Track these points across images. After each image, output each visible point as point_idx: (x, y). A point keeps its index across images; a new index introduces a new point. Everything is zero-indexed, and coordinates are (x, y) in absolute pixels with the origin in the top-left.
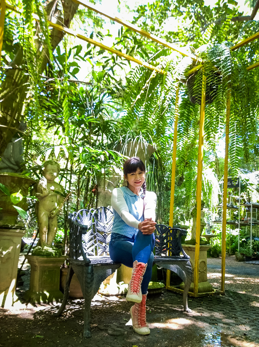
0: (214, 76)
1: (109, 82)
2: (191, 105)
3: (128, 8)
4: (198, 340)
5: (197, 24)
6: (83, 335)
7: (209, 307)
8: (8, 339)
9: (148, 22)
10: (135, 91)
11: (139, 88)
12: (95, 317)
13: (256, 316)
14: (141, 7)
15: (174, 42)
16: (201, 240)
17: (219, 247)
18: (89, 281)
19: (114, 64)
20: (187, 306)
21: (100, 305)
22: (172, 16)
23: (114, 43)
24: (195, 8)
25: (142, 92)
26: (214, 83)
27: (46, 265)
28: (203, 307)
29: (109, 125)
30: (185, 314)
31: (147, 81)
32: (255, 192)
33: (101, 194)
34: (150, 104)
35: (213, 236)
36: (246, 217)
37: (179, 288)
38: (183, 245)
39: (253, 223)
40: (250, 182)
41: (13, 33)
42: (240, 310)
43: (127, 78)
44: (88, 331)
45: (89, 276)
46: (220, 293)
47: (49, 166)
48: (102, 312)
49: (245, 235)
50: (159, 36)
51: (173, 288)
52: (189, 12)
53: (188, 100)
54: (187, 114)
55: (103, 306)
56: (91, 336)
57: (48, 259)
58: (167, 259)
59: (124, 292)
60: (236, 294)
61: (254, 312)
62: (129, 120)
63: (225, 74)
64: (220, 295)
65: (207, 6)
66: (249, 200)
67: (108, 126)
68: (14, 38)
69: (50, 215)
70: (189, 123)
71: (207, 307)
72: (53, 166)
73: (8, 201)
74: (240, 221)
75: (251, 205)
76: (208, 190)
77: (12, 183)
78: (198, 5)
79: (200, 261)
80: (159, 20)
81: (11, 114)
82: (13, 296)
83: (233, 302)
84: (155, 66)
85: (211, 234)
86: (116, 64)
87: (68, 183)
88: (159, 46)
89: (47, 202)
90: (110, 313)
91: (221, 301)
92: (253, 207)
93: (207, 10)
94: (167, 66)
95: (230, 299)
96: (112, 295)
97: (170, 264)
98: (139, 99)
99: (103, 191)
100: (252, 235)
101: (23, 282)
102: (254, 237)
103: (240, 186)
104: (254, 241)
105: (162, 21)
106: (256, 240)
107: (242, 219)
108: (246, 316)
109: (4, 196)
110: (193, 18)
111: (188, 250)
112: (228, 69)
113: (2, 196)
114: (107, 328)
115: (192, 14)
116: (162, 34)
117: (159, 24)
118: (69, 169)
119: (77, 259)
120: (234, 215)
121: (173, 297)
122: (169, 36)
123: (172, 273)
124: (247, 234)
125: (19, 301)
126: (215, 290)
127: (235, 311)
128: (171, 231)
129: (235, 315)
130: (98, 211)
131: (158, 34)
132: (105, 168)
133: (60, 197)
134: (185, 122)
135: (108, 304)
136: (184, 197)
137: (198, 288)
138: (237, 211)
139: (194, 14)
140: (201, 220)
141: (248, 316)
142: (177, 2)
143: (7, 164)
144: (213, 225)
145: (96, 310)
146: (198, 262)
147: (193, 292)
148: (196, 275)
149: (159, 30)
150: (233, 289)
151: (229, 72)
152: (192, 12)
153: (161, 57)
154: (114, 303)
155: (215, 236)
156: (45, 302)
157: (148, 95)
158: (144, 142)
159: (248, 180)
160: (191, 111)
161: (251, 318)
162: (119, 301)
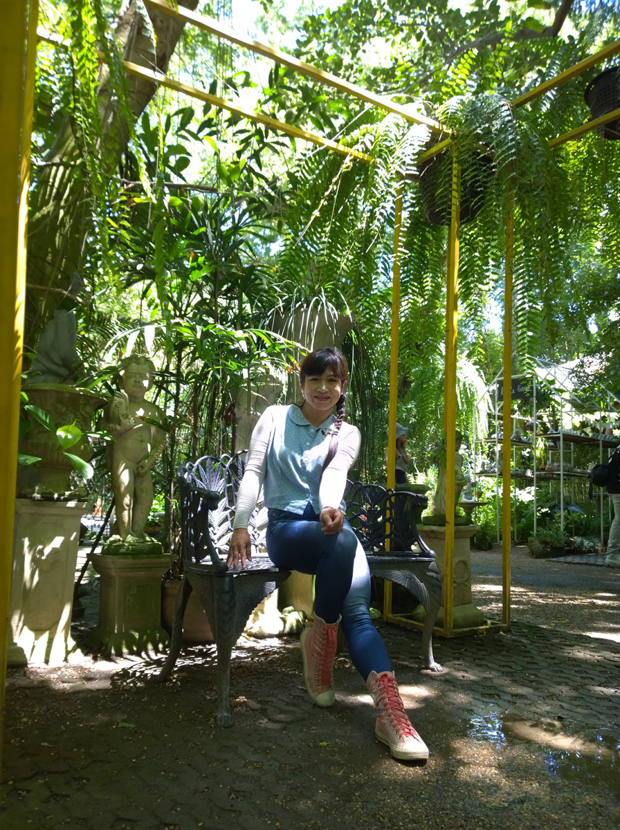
0: (480, 165)
1: (252, 183)
2: (428, 226)
3: (284, 21)
4: (459, 732)
5: (433, 49)
6: (216, 721)
7: (479, 659)
8: (64, 731)
9: (329, 50)
10: (309, 202)
11: (317, 194)
12: (240, 683)
13: (582, 678)
14: (312, 18)
15: (386, 90)
16: (457, 515)
17: (492, 527)
18: (226, 608)
19: (261, 145)
20: (431, 657)
21: (247, 658)
22: (380, 34)
23: (259, 102)
24: (429, 16)
25: (323, 202)
26: (479, 181)
27: (131, 574)
28: (466, 658)
29: (255, 275)
30: (427, 675)
31: (334, 180)
32: (568, 406)
33: (241, 422)
34: (341, 228)
35: (478, 504)
36: (549, 462)
37: (411, 618)
38: (419, 527)
39: (564, 475)
40: (557, 386)
41: (51, 90)
42: (546, 665)
43: (289, 174)
44: (226, 714)
45: (226, 597)
46: (500, 627)
47: (134, 366)
48: (251, 672)
49: (547, 501)
50: (352, 79)
51: (399, 618)
52: (414, 24)
53: (421, 216)
54: (419, 246)
55: (252, 659)
56: (234, 725)
57: (136, 561)
58: (387, 558)
59: (295, 627)
60: (534, 629)
61: (576, 669)
62: (297, 263)
63: (504, 160)
64: (501, 633)
65: (454, 9)
66: (556, 424)
67: (253, 277)
68: (54, 101)
69: (137, 469)
70: (424, 264)
71: (475, 659)
72: (140, 366)
73: (50, 444)
74: (537, 470)
75: (561, 435)
76: (465, 406)
77: (60, 406)
78: (435, 8)
79: (457, 559)
80: (353, 45)
81: (52, 260)
82: (66, 640)
83: (530, 647)
84: (350, 145)
85: (475, 499)
86: (266, 145)
87: (173, 401)
88: (353, 100)
89: (131, 443)
90: (269, 673)
91: (504, 646)
92: (564, 440)
93: (454, 18)
94: (375, 147)
95: (524, 641)
96: (271, 636)
97: (393, 569)
98: (316, 217)
99: (245, 416)
100: (564, 500)
101: (84, 610)
102: (567, 504)
103: (535, 395)
104: (569, 513)
105: (359, 48)
106: (573, 512)
107: (542, 466)
108: (560, 677)
109: (44, 432)
110: (425, 36)
111: (430, 538)
112: (510, 148)
113: (39, 432)
114: (266, 707)
115: (423, 28)
116: (357, 75)
117: (351, 54)
118: (174, 372)
119: (198, 561)
120: (523, 457)
121: (399, 638)
122: (373, 77)
123: (395, 586)
124: (553, 499)
125: (79, 651)
126: (489, 622)
127: (534, 666)
128: (393, 499)
129: (536, 675)
130: (237, 460)
131: (350, 75)
132: (249, 368)
133: (157, 431)
134: (414, 262)
135: (263, 655)
136: (413, 420)
137: (453, 617)
138: (528, 450)
139: (427, 29)
140: (456, 472)
141: (565, 678)
142: (389, 4)
143: (44, 365)
144: (477, 480)
145: (238, 667)
146: (451, 562)
147: (442, 627)
148: (449, 589)
149: (351, 67)
150: (528, 618)
151: (512, 155)
152: (422, 24)
153: (363, 126)
154: (275, 653)
155: (483, 504)
156: (131, 653)
157: (337, 209)
158: (330, 310)
159: (552, 382)
160: (428, 239)
161: (572, 683)
162: (285, 648)
